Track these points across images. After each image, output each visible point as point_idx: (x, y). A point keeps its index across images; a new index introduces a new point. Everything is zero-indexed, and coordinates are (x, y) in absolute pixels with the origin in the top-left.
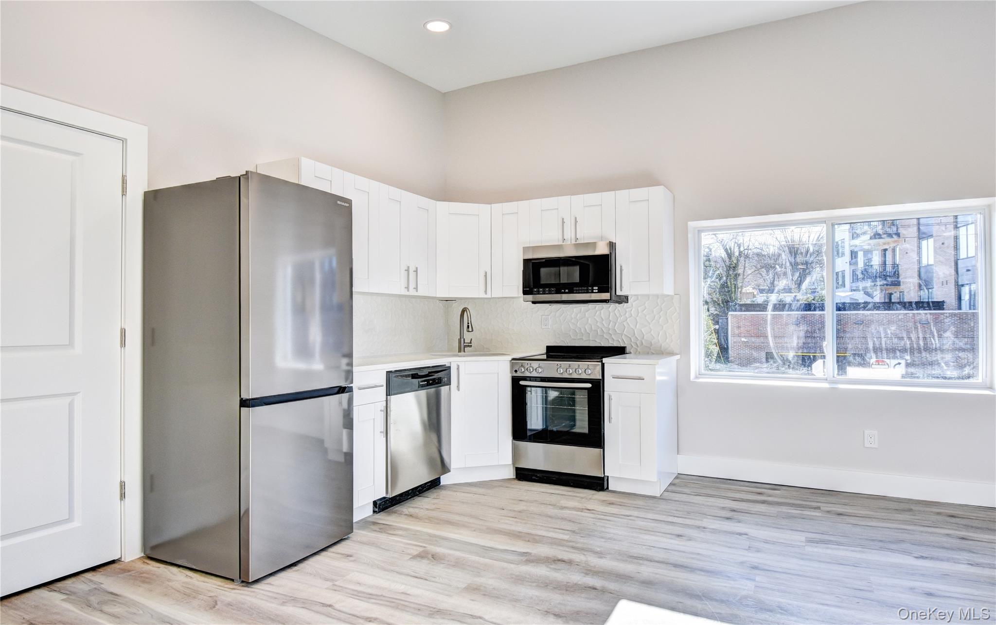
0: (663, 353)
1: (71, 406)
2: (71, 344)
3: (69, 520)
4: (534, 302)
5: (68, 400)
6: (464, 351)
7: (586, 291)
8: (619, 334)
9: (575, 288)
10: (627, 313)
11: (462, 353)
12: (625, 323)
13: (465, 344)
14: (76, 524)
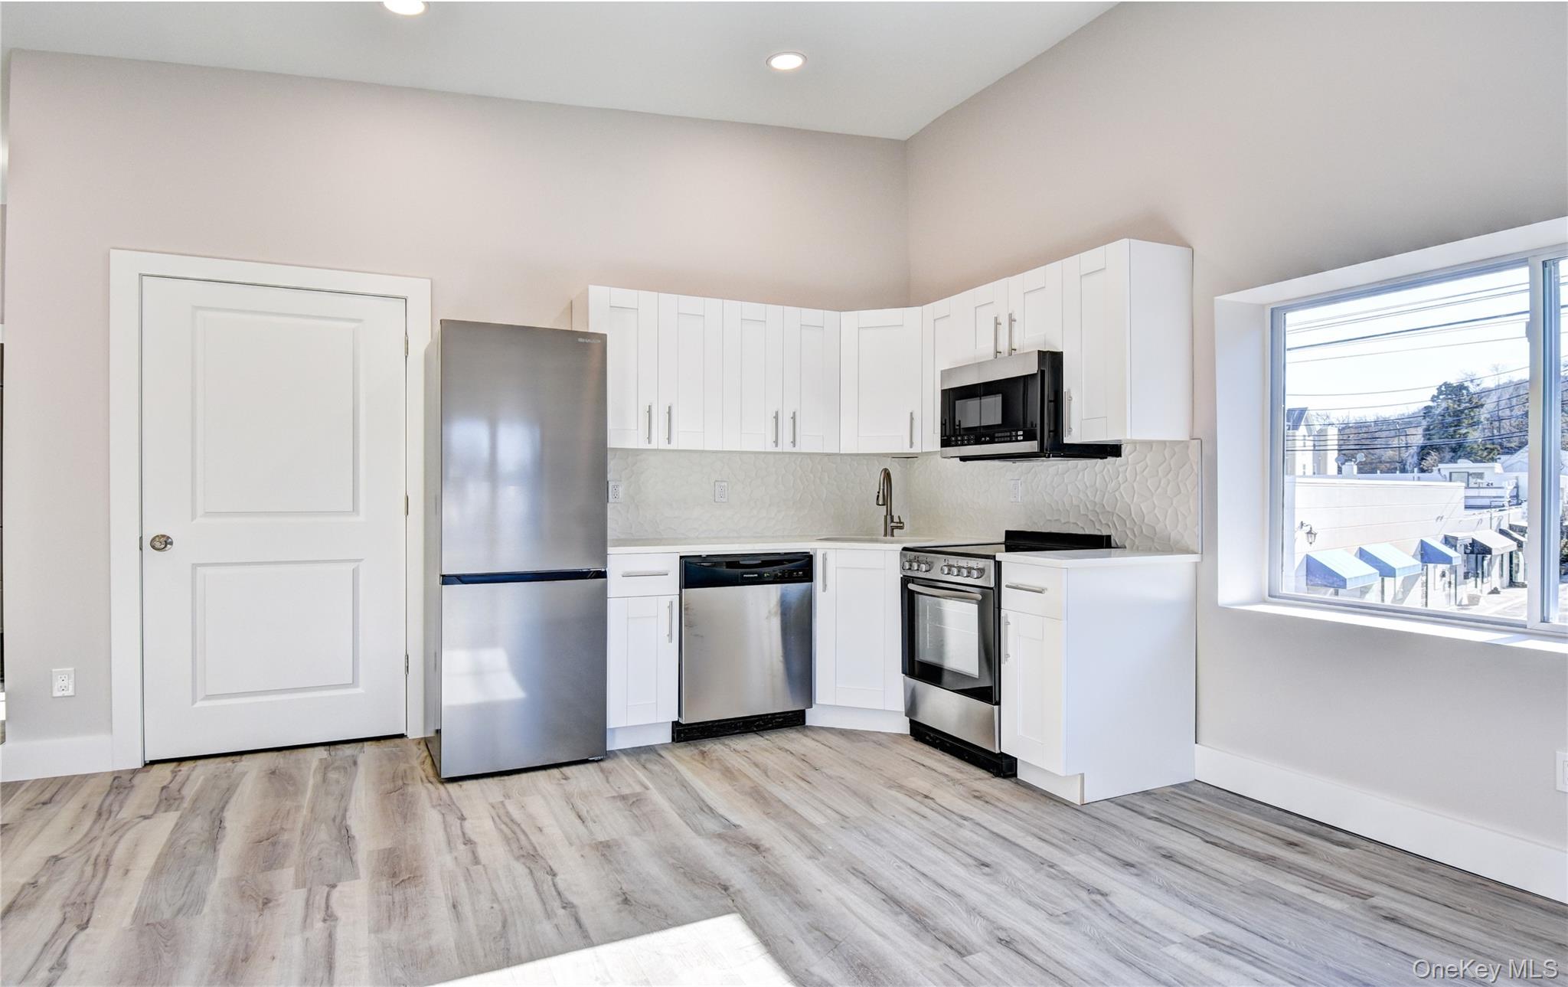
0: (1173, 551)
1: (355, 573)
2: (355, 509)
3: (354, 683)
4: (964, 459)
5: (353, 566)
6: (892, 535)
7: (1009, 439)
8: (1108, 512)
9: (996, 435)
10: (1121, 475)
11: (889, 538)
12: (1117, 493)
13: (893, 524)
14: (359, 690)
